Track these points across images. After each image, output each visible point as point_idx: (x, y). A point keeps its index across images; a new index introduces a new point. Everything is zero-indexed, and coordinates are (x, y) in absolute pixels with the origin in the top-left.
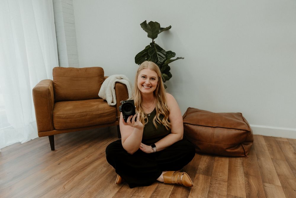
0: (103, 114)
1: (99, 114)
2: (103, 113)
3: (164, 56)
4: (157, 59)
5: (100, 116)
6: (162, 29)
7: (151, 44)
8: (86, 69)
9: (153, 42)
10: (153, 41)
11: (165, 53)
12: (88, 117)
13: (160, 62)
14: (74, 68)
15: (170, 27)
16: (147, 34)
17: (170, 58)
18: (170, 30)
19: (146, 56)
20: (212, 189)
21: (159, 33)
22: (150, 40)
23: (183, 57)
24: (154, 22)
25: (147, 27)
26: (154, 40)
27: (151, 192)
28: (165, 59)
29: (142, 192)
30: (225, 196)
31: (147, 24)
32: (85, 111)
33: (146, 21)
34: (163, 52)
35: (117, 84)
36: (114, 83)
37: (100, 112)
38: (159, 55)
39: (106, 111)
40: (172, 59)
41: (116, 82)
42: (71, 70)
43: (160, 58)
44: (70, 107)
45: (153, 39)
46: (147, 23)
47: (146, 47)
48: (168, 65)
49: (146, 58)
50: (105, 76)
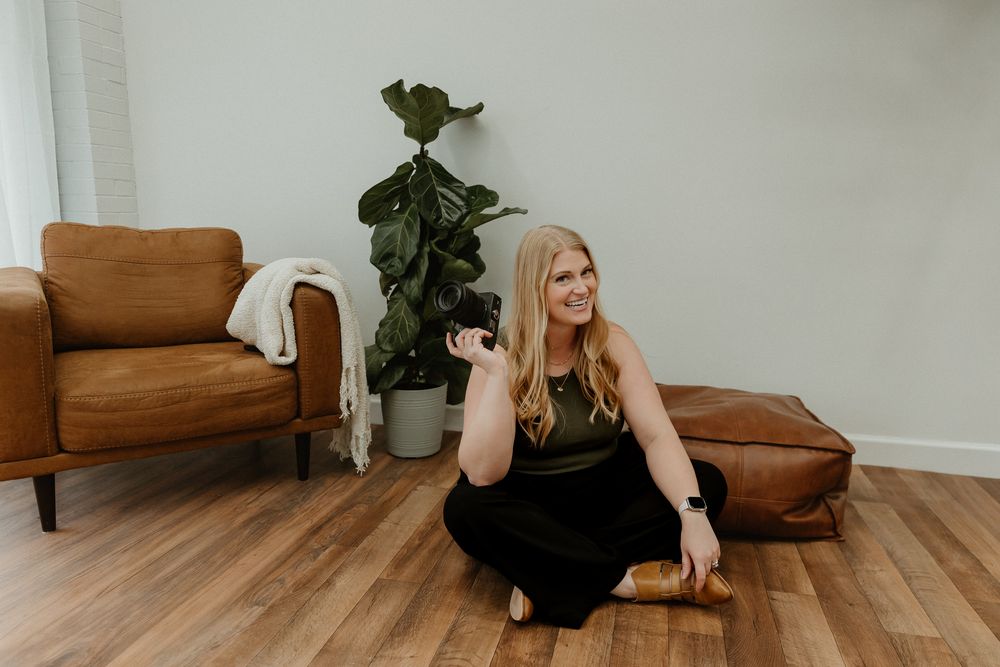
0: (249, 395)
1: (233, 394)
2: (248, 392)
3: (460, 203)
4: (438, 209)
5: (240, 400)
6: (455, 113)
7: (415, 158)
8: (176, 235)
9: (423, 154)
10: (422, 149)
11: (463, 193)
12: (192, 404)
13: (448, 221)
14: (128, 229)
15: (480, 108)
16: (401, 124)
17: (482, 209)
18: (480, 116)
19: (397, 198)
20: (624, 619)
21: (442, 125)
22: (414, 147)
23: (522, 208)
24: (430, 87)
25: (405, 103)
26: (426, 147)
27: (437, 643)
28: (464, 211)
29: (405, 646)
30: (662, 635)
31: (404, 91)
32: (182, 384)
33: (400, 82)
34: (457, 190)
35: (302, 290)
36: (289, 286)
37: (236, 388)
38: (444, 197)
39: (261, 384)
40: (487, 211)
41: (299, 285)
42: (116, 234)
43: (447, 207)
44: (121, 371)
45: (423, 142)
46: (407, 88)
47: (399, 168)
48: (472, 232)
49: (397, 207)
50: (246, 260)
